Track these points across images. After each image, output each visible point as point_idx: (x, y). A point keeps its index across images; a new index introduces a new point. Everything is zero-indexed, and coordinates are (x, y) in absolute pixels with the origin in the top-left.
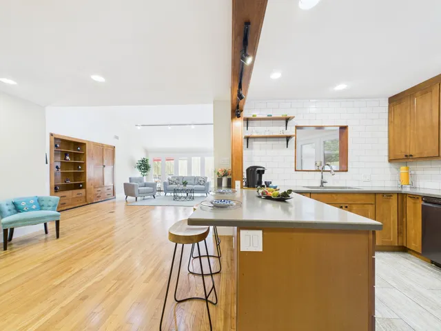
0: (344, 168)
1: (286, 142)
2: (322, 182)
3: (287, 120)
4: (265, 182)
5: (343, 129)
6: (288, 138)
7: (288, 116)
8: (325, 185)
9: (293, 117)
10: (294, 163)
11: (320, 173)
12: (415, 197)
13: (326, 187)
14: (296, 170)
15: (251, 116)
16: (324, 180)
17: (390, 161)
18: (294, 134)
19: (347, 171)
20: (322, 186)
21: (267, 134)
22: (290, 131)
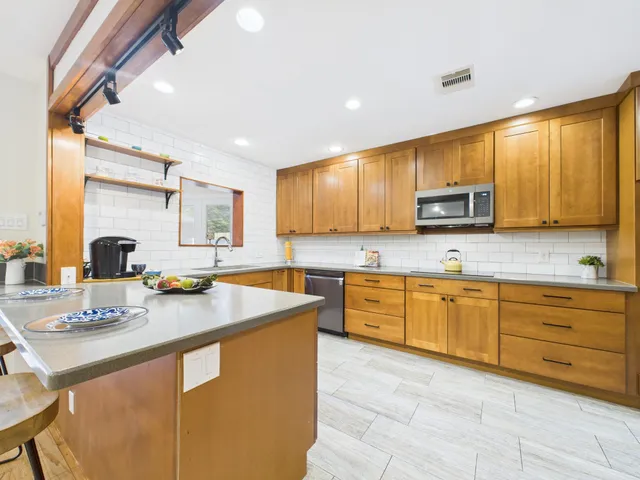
0: (238, 242)
1: (165, 199)
2: (217, 261)
3: (167, 164)
4: (134, 267)
5: (238, 193)
6: (168, 194)
7: (171, 158)
8: (219, 264)
9: (180, 163)
10: (178, 234)
11: (213, 249)
12: (299, 270)
13: (221, 268)
14: (180, 245)
15: (95, 138)
16: (219, 258)
17: (278, 235)
18: (178, 188)
19: (242, 246)
20: (216, 266)
21: (132, 180)
22: (172, 183)
